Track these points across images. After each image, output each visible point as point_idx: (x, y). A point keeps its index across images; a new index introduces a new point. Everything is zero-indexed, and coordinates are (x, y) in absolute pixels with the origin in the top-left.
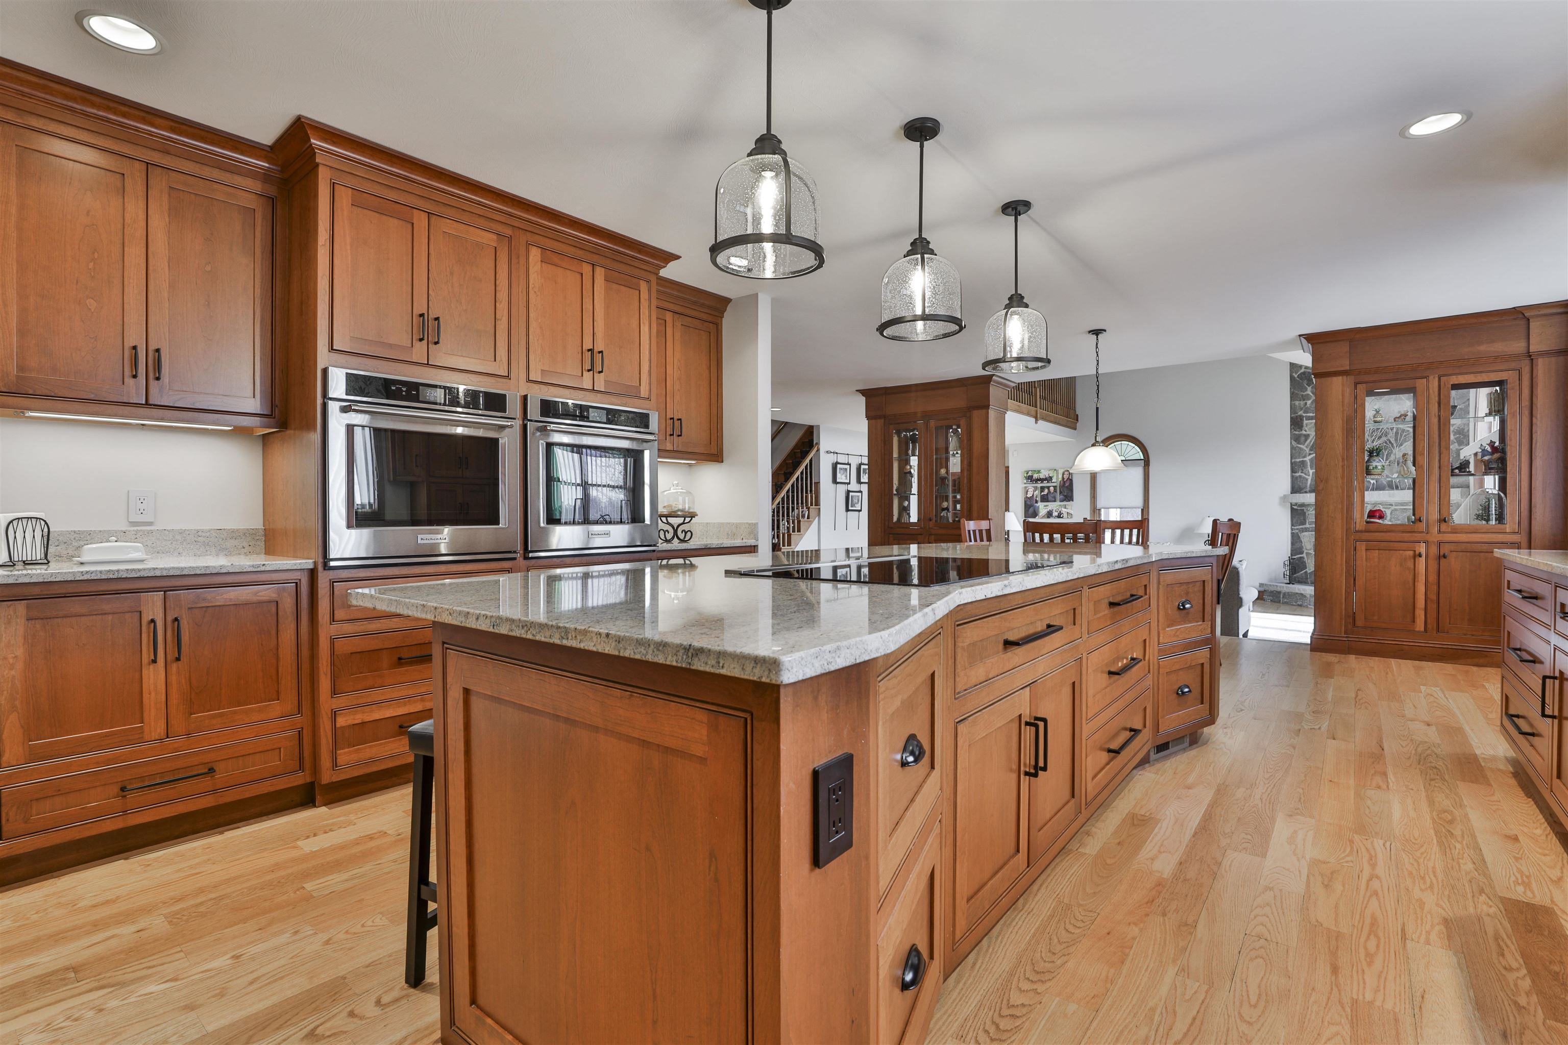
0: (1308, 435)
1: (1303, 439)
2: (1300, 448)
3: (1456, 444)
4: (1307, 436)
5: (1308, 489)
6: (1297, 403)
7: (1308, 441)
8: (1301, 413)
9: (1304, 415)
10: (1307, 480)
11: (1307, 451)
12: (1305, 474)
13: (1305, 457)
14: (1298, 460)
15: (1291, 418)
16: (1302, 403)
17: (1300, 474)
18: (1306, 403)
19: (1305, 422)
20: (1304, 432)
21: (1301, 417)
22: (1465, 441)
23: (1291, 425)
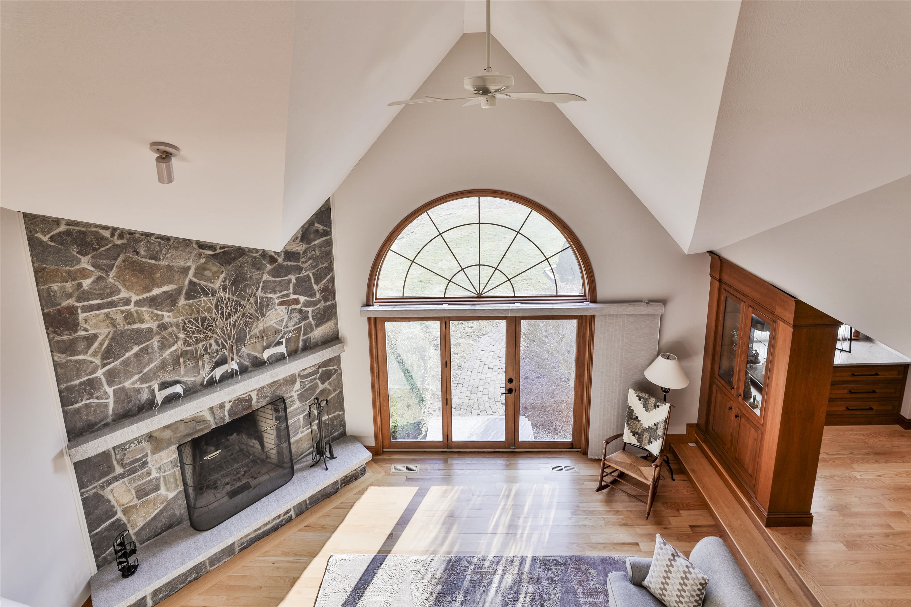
0: (95, 336)
1: (82, 345)
2: (78, 362)
3: (322, 302)
4: (91, 339)
5: (110, 419)
6: (55, 287)
7: (96, 345)
8: (65, 304)
9: (77, 304)
10: (106, 406)
11: (97, 361)
12: (97, 398)
13: (94, 371)
14: (77, 382)
15: (45, 316)
16: (69, 286)
17: (84, 402)
18: (80, 285)
19: (81, 316)
20: (82, 333)
21: (72, 311)
22: (330, 297)
23: (47, 328)
